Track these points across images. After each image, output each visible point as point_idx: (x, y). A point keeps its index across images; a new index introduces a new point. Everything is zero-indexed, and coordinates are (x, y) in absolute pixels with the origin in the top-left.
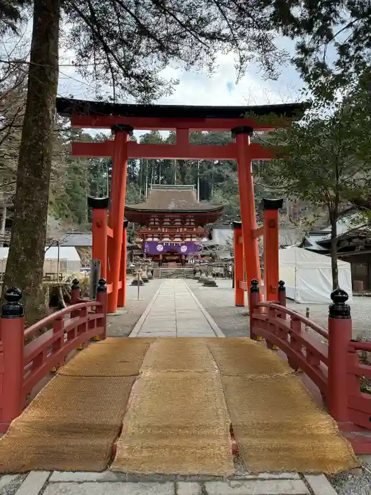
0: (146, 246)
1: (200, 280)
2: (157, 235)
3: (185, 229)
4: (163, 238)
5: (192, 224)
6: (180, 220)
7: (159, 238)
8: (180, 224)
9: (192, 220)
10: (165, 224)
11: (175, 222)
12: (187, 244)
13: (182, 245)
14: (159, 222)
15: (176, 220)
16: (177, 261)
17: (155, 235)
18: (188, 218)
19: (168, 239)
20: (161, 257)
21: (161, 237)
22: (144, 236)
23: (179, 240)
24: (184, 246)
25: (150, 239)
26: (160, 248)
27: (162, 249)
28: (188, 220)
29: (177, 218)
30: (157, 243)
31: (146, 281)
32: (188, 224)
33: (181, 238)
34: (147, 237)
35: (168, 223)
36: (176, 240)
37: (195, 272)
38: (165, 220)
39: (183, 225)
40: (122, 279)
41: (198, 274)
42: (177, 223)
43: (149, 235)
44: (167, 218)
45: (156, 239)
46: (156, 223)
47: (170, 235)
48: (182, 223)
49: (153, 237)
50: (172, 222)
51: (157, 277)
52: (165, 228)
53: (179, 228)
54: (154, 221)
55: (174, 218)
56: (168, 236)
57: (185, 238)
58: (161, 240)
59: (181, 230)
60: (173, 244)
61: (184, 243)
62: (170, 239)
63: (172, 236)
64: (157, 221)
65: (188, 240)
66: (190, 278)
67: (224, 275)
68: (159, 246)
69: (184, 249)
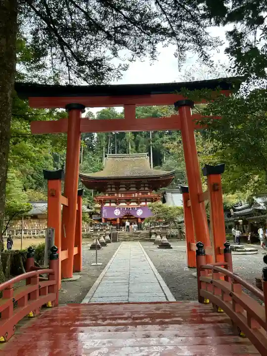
0: (104, 211)
1: (156, 242)
2: (114, 201)
3: (140, 194)
4: (120, 203)
5: (146, 189)
6: (134, 186)
7: (116, 203)
8: (134, 189)
9: (146, 185)
10: (121, 189)
11: (130, 188)
12: (142, 208)
13: (138, 208)
14: (116, 188)
15: (131, 186)
17: (112, 201)
18: (143, 183)
19: (124, 204)
20: (118, 222)
22: (102, 202)
23: (135, 204)
24: (140, 210)
25: (107, 205)
26: (117, 213)
27: (119, 213)
28: (143, 185)
29: (133, 184)
30: (114, 208)
31: (104, 244)
32: (142, 189)
33: (137, 202)
34: (105, 203)
35: (124, 189)
36: (132, 204)
37: (150, 234)
38: (121, 186)
39: (138, 190)
40: (78, 244)
41: (153, 236)
42: (132, 189)
43: (107, 201)
44: (123, 184)
45: (113, 205)
46: (113, 190)
47: (126, 200)
48: (136, 188)
49: (110, 203)
50: (128, 188)
51: (115, 240)
52: (121, 194)
53: (134, 193)
54: (111, 188)
55: (130, 184)
56: (125, 201)
57: (141, 202)
58: (117, 205)
59: (136, 195)
60: (130, 208)
61: (139, 207)
62: (126, 203)
63: (128, 201)
64: (113, 188)
65: (143, 204)
66: (147, 241)
67: (179, 237)
68: (116, 210)
69: (139, 213)
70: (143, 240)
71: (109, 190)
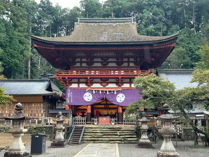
0: (69, 94)
2: (84, 80)
4: (92, 83)
5: (132, 65)
6: (114, 60)
7: (86, 83)
8: (114, 65)
10: (95, 65)
11: (108, 63)
12: (124, 91)
13: (118, 92)
14: (87, 63)
15: (110, 60)
16: (112, 116)
17: (81, 80)
18: (126, 57)
19: (99, 85)
20: (89, 111)
21: (89, 82)
23: (114, 85)
24: (121, 95)
25: (75, 86)
26: (88, 97)
27: (91, 97)
28: (126, 60)
29: (112, 57)
30: (84, 91)
32: (125, 64)
33: (117, 83)
34: (71, 84)
35: (99, 65)
36: (110, 85)
38: (95, 60)
39: (119, 66)
42: (110, 65)
43: (73, 80)
44: (97, 58)
45: (82, 86)
46: (84, 65)
47: (101, 79)
48: (117, 63)
49: (79, 83)
50: (105, 62)
51: (75, 142)
52: (95, 70)
53: (114, 70)
54: (81, 62)
55: (108, 58)
56: (99, 80)
57: (123, 83)
58: (89, 86)
59: (117, 73)
60: (106, 92)
61: (120, 89)
62: (101, 85)
63: (104, 81)
64: (84, 62)
65: (126, 86)
66: (130, 142)
67: (183, 137)
68: (87, 94)
69: (120, 98)
70: (124, 141)
71: (78, 65)
